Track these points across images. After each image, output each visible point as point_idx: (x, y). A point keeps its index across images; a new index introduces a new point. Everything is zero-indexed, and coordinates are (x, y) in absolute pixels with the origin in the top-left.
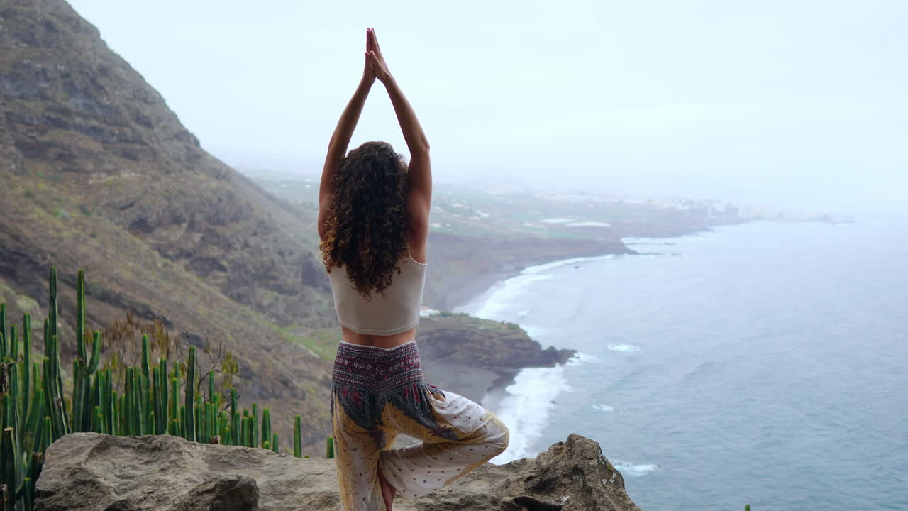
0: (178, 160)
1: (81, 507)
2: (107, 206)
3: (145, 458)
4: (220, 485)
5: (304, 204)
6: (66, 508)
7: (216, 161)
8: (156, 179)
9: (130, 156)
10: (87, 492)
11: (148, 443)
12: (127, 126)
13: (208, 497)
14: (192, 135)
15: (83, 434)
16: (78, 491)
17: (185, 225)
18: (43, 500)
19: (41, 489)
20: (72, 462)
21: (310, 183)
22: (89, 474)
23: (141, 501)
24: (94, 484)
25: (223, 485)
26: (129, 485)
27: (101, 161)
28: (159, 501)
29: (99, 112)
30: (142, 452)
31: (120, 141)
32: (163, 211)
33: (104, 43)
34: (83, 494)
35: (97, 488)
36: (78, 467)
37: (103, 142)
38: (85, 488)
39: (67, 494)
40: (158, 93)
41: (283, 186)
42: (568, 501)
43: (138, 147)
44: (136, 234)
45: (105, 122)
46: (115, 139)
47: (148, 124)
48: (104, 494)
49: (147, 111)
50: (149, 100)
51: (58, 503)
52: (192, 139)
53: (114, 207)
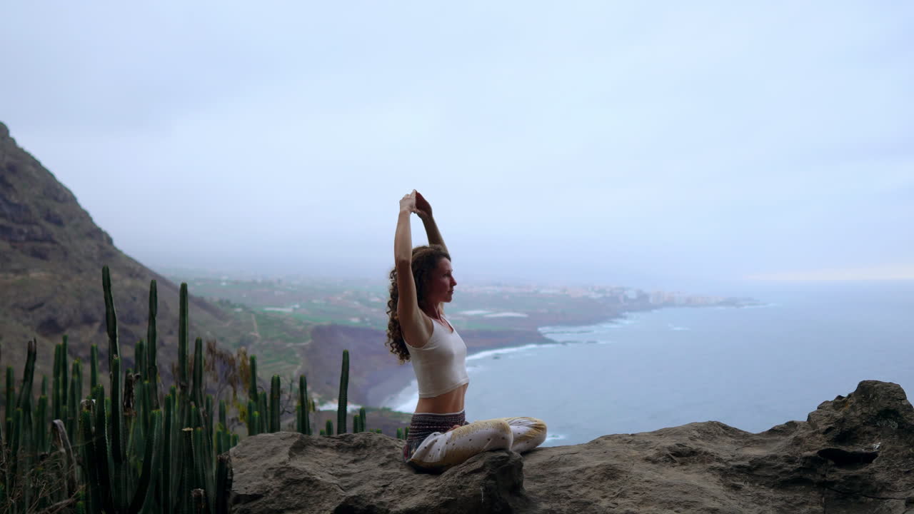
0: (90, 258)
1: (300, 508)
2: (15, 306)
3: (350, 457)
4: (490, 463)
5: (221, 302)
6: (282, 511)
7: (130, 259)
8: (67, 278)
9: (40, 255)
10: (305, 492)
11: (346, 442)
12: (36, 224)
13: (479, 477)
14: (106, 234)
15: (270, 435)
16: (292, 492)
17: (97, 325)
18: (247, 506)
19: (242, 492)
20: (274, 461)
21: (227, 281)
22: (301, 473)
23: (378, 495)
24: (310, 482)
25: (494, 462)
26: (351, 482)
27: (8, 260)
28: (402, 493)
29: (7, 210)
30: (342, 452)
31: (29, 239)
32: (75, 311)
33: (13, 141)
34: (299, 494)
35: (316, 486)
36: (283, 466)
37: (11, 241)
38: (300, 488)
39: (279, 496)
40: (69, 192)
41: (198, 284)
42: (882, 447)
43: (48, 245)
44: (45, 335)
45: (13, 220)
46: (23, 238)
47: (59, 223)
48: (329, 492)
49: (58, 210)
50: (61, 197)
51: (271, 506)
52: (105, 238)
53: (23, 308)
